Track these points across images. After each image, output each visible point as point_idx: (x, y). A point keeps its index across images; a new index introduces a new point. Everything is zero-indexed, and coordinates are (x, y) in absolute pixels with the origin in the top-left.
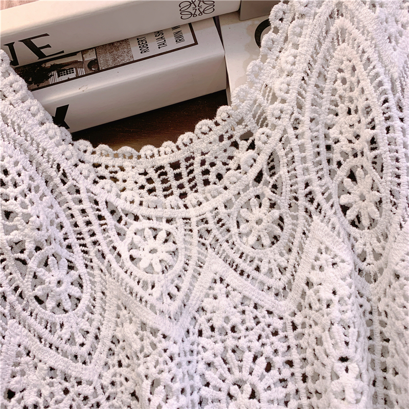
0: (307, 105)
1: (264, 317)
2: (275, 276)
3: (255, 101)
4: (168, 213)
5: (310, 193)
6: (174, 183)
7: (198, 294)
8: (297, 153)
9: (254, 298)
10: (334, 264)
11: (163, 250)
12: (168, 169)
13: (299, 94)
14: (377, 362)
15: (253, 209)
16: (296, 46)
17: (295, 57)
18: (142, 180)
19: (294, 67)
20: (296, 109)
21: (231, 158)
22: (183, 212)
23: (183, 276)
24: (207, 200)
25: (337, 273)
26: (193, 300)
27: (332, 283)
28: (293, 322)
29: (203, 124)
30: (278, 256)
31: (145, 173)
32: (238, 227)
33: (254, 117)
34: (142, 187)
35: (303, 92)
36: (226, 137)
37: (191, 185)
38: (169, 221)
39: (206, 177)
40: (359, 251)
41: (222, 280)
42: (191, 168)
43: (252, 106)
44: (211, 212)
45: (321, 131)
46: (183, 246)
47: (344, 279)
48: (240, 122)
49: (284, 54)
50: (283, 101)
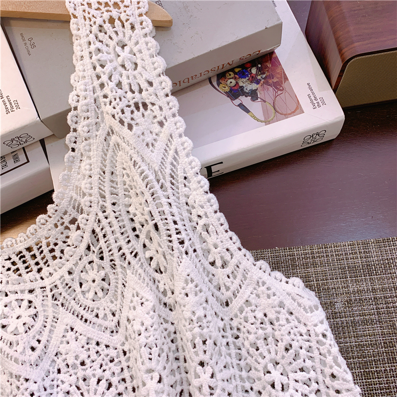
0: (107, 195)
1: (103, 350)
2: (109, 319)
3: (72, 198)
4: (29, 286)
5: (124, 254)
6: (32, 262)
7: (55, 343)
8: (108, 228)
9: (95, 338)
10: (142, 303)
11: (26, 315)
12: (25, 252)
13: (100, 188)
14: (181, 367)
15: (89, 272)
16: (89, 157)
17: (91, 165)
18: (8, 264)
19: (92, 172)
20: (100, 199)
21: (68, 237)
22: (41, 283)
23: (43, 332)
24: (56, 271)
25: (143, 310)
26: (51, 348)
27: (140, 318)
28: (123, 350)
29: (41, 218)
30: (109, 304)
31: (9, 259)
32: (81, 286)
33: (74, 208)
34: (8, 270)
35: (102, 188)
36: (59, 224)
37: (44, 262)
38: (31, 291)
39: (53, 254)
40: (162, 290)
41: (72, 329)
42: (41, 249)
43: (70, 201)
44: (60, 279)
45: (122, 211)
46: (42, 309)
47: (148, 313)
48: (65, 213)
49: (83, 164)
50: (90, 195)
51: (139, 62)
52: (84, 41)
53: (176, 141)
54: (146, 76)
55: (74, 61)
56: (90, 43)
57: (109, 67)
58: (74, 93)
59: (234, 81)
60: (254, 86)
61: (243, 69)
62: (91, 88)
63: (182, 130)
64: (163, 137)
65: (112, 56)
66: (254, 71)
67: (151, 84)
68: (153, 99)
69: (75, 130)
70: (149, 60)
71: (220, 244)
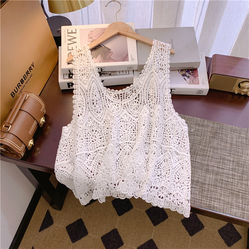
0: (146, 87)
4: (118, 102)
6: (120, 98)
8: (143, 94)
11: (117, 108)
12: (120, 95)
15: (134, 104)
16: (145, 77)
18: (114, 96)
19: (144, 80)
20: (144, 87)
21: (132, 94)
28: (137, 122)
29: (128, 87)
30: (137, 112)
31: (115, 95)
33: (137, 87)
34: (114, 97)
35: (145, 85)
36: (131, 90)
37: (123, 98)
39: (126, 97)
41: (126, 114)
42: (124, 95)
43: (137, 85)
44: (126, 103)
45: (148, 92)
48: (134, 88)
49: (143, 78)
50: (142, 85)
51: (164, 60)
52: (154, 51)
53: (166, 79)
54: (165, 63)
55: (150, 55)
56: (155, 52)
57: (157, 58)
58: (148, 61)
59: (185, 73)
60: (189, 75)
61: (188, 70)
62: (152, 61)
63: (169, 77)
64: (164, 77)
65: (159, 56)
66: (191, 72)
67: (165, 65)
68: (165, 68)
69: (144, 70)
70: (167, 60)
71: (168, 105)
